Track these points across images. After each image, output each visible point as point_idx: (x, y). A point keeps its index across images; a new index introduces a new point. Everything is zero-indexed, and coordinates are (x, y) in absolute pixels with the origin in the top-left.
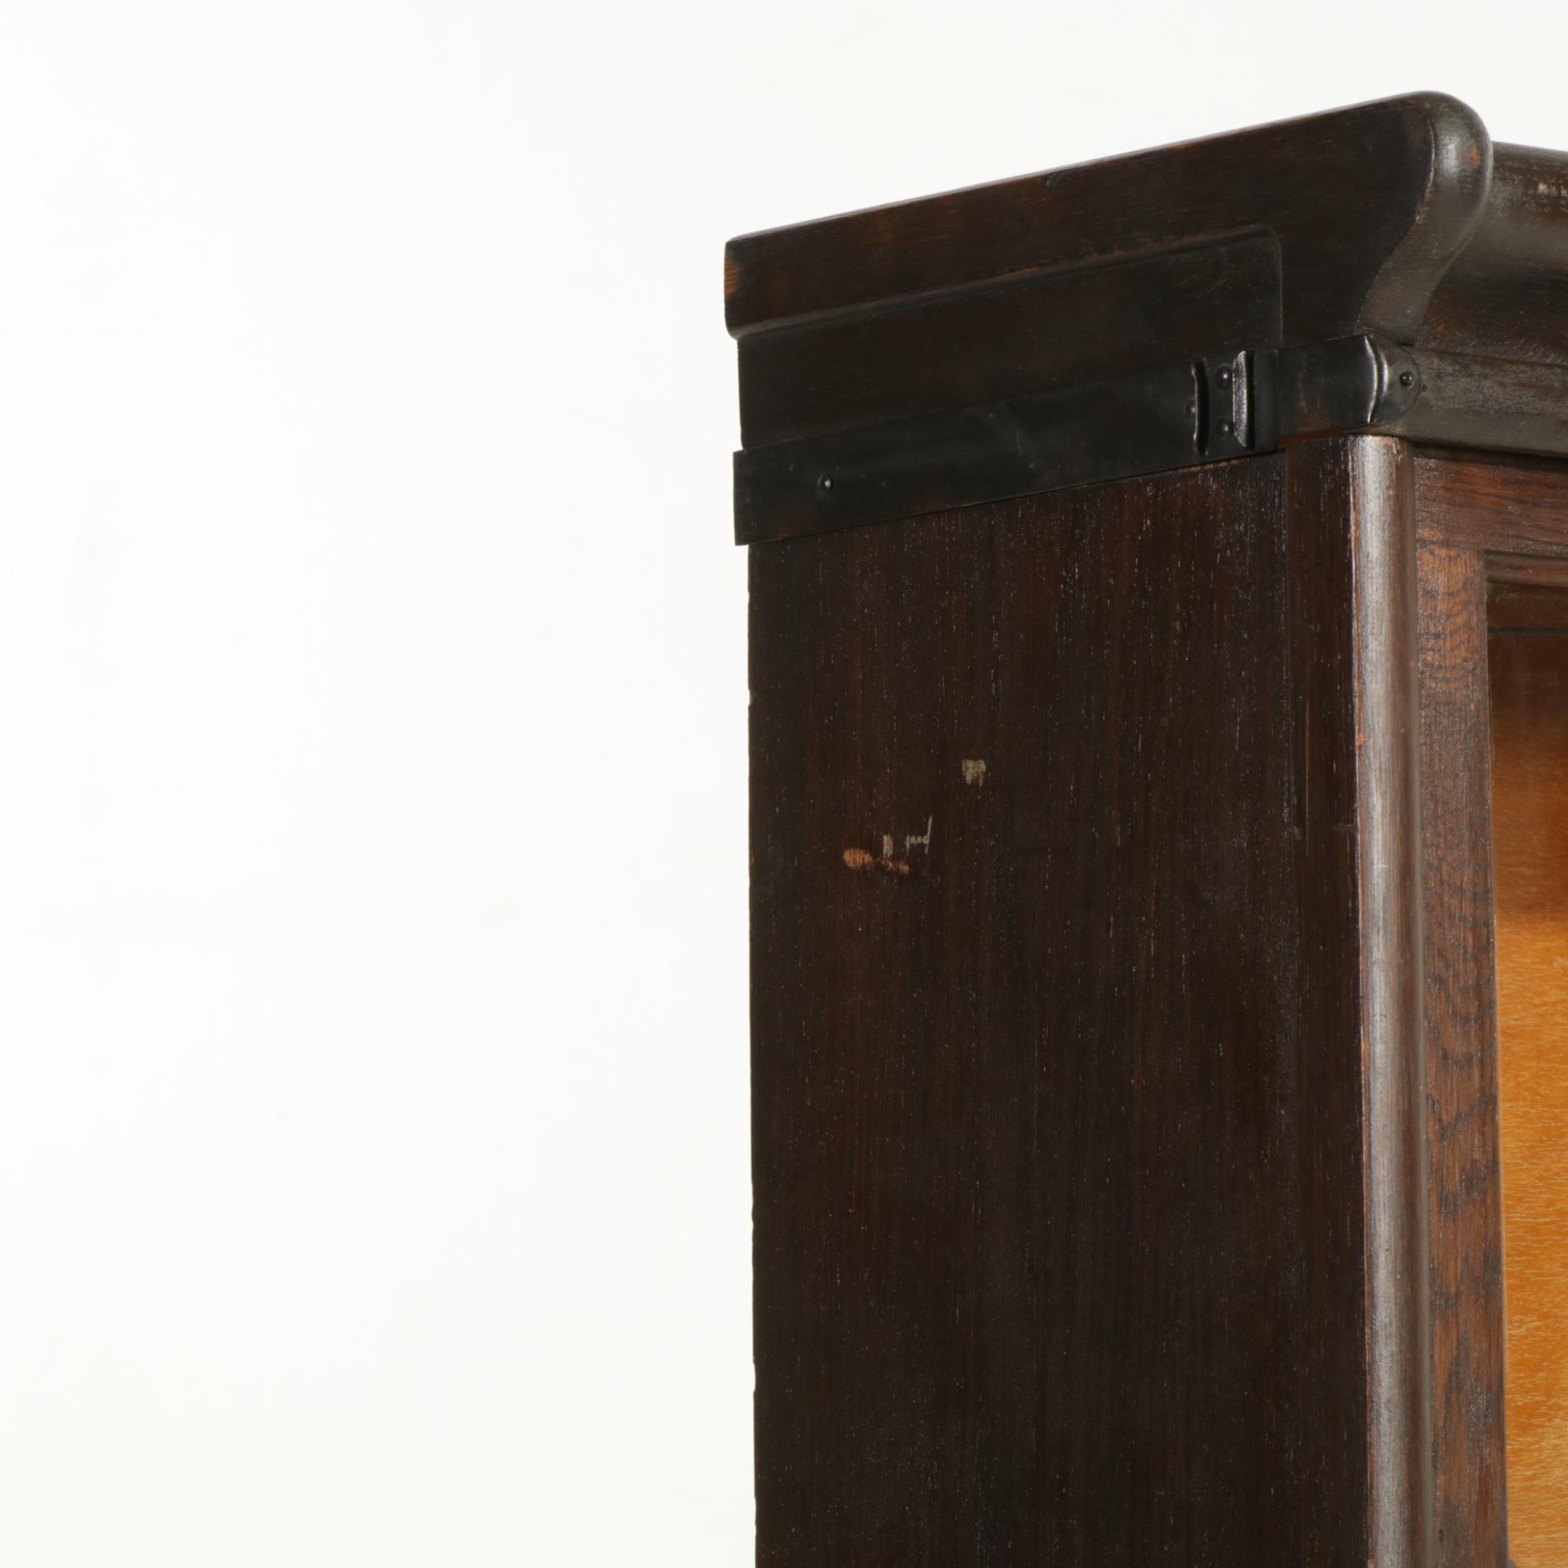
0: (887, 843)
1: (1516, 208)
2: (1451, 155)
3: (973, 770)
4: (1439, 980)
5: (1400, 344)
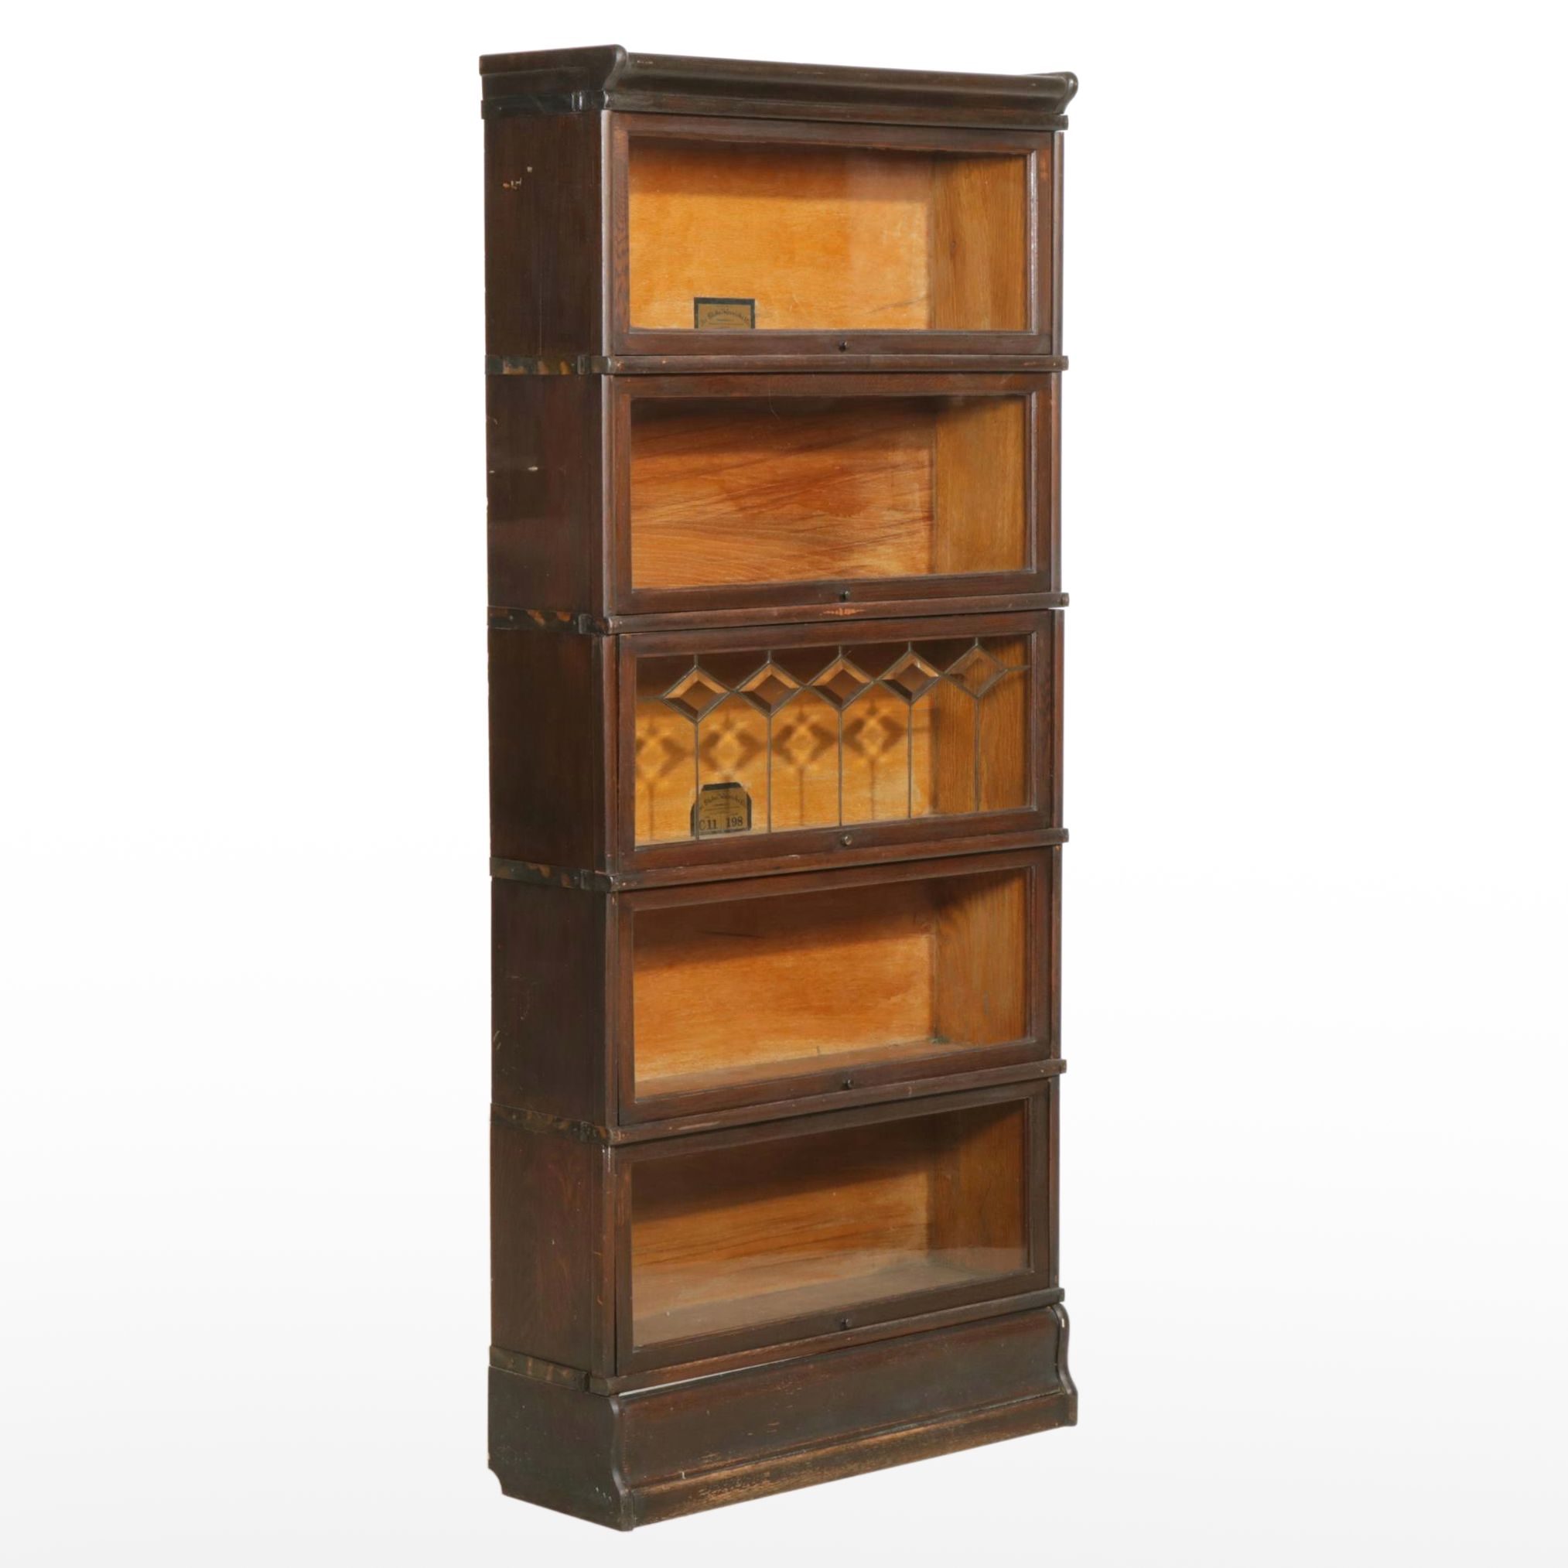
0: (512, 183)
1: (633, 66)
2: (619, 56)
3: (529, 169)
4: (617, 214)
5: (609, 92)
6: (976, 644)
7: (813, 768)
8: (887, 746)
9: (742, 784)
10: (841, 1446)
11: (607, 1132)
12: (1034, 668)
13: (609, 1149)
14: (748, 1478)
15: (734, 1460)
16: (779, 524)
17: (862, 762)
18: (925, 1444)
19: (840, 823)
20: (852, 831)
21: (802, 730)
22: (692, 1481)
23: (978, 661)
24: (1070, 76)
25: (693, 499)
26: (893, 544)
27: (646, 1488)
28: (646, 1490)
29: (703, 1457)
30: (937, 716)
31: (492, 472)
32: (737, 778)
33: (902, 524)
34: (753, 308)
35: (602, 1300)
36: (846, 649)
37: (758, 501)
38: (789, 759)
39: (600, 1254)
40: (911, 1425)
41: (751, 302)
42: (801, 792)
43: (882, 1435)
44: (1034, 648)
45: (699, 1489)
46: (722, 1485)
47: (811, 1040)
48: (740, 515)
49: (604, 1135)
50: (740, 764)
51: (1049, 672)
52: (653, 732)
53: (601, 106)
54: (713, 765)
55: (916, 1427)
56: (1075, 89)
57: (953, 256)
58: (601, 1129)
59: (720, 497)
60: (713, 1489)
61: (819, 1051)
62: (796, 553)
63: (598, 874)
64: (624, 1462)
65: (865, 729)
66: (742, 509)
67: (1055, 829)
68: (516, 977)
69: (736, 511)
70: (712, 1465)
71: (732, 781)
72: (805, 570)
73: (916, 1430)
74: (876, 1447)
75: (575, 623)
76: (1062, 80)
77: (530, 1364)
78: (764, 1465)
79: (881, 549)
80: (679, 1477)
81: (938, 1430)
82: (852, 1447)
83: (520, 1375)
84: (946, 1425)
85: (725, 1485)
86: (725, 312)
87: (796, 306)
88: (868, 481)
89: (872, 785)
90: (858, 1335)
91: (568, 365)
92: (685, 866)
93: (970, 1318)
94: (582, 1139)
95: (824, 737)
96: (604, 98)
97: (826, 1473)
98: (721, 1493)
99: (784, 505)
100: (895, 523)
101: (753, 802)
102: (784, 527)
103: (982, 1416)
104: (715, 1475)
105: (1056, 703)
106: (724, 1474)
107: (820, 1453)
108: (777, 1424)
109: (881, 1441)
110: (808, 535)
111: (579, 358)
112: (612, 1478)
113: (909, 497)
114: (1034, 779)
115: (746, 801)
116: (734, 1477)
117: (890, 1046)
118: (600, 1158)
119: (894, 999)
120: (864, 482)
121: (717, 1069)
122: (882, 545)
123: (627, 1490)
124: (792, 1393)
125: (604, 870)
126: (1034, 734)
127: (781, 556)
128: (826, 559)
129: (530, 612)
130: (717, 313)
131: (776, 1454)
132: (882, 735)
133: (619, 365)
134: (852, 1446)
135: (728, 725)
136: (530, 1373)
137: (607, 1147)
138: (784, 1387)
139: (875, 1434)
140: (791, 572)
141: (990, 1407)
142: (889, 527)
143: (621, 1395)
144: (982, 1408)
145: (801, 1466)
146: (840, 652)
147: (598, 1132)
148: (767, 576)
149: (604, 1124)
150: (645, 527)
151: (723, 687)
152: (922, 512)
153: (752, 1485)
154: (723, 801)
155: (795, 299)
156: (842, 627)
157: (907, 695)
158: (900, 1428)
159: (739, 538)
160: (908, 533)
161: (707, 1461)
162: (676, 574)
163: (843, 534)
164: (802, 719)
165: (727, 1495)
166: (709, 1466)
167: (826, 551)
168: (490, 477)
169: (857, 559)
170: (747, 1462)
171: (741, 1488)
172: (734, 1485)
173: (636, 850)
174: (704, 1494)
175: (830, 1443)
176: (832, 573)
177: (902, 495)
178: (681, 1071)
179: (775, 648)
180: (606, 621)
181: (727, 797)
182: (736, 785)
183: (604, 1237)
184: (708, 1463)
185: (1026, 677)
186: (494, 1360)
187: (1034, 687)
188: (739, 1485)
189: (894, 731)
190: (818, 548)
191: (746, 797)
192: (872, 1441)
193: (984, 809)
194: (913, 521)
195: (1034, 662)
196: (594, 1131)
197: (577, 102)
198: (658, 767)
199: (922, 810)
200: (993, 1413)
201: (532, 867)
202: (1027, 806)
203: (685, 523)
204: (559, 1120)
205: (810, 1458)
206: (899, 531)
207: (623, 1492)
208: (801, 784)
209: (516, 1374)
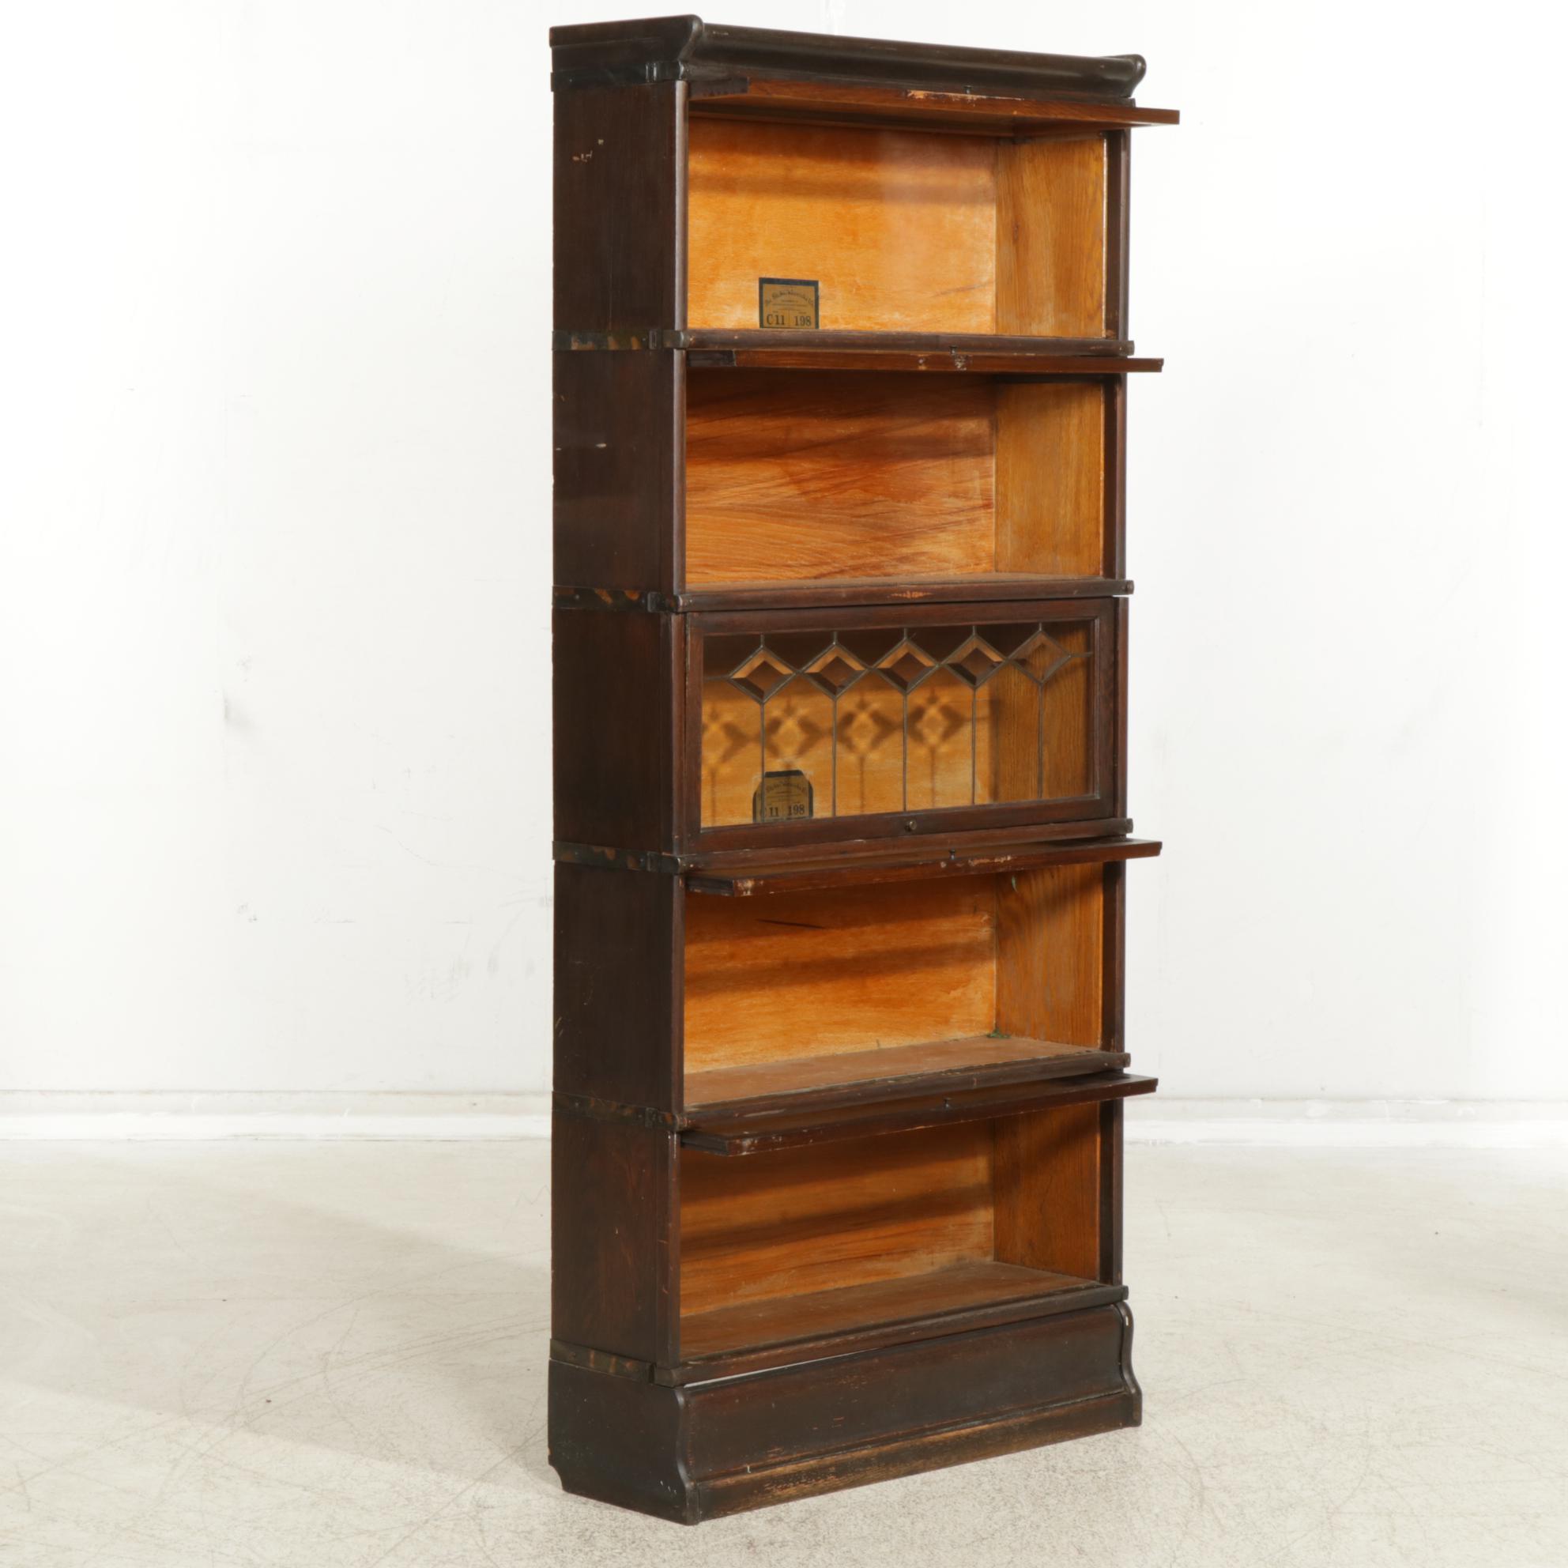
0: (582, 156)
1: (709, 37)
2: (695, 27)
3: (601, 142)
5: (685, 62)
6: (1040, 629)
7: (874, 757)
8: (946, 736)
9: (804, 772)
10: (906, 1442)
11: (674, 1118)
12: (1097, 654)
13: (675, 1136)
14: (813, 1474)
15: (799, 1455)
16: (842, 509)
17: (922, 752)
18: (989, 1442)
19: (905, 809)
20: (918, 816)
21: (863, 718)
22: (758, 1475)
23: (1043, 647)
24: (1139, 58)
25: (757, 481)
26: (954, 531)
27: (712, 1481)
28: (711, 1483)
29: (769, 1451)
30: (997, 706)
31: (559, 449)
32: (799, 765)
33: (963, 511)
34: (817, 290)
35: (666, 1289)
36: (911, 631)
37: (822, 484)
38: (850, 746)
39: (665, 1242)
40: (976, 1422)
41: (815, 284)
42: (862, 781)
43: (947, 1432)
44: (1097, 635)
45: (766, 1484)
46: (786, 1479)
47: (870, 1034)
48: (803, 499)
49: (670, 1121)
50: (802, 751)
51: (1113, 659)
52: (715, 716)
53: (676, 77)
54: (775, 752)
55: (980, 1425)
56: (1142, 72)
57: (1016, 241)
58: (667, 1114)
59: (783, 481)
60: (778, 1484)
61: (879, 1045)
62: (858, 538)
63: (665, 856)
64: (689, 1455)
65: (926, 717)
66: (805, 493)
67: (1119, 819)
68: (579, 962)
69: (799, 494)
70: (778, 1460)
71: (794, 769)
72: (866, 556)
73: (981, 1427)
74: (941, 1444)
75: (643, 601)
76: (1129, 63)
77: (592, 1356)
78: (828, 1460)
79: (942, 536)
80: (744, 1471)
81: (1003, 1428)
82: (918, 1444)
83: (583, 1368)
84: (1011, 1422)
85: (791, 1480)
86: (789, 293)
87: (859, 288)
88: (929, 468)
89: (933, 774)
90: (923, 1329)
91: (640, 340)
92: (751, 848)
93: (1035, 1315)
94: (647, 1125)
95: (884, 725)
96: (679, 69)
97: (891, 1469)
98: (786, 1488)
99: (846, 490)
100: (955, 510)
101: (814, 790)
102: (847, 511)
103: (1047, 1414)
104: (780, 1470)
105: (1120, 690)
106: (789, 1469)
107: (886, 1448)
108: (842, 1418)
109: (946, 1438)
110: (871, 520)
111: (651, 332)
112: (678, 1472)
113: (970, 485)
114: (1097, 768)
115: (807, 789)
116: (800, 1472)
117: (951, 1041)
118: (665, 1146)
119: (954, 994)
120: (925, 469)
121: (777, 1061)
122: (942, 532)
123: (692, 1484)
124: (856, 1388)
125: (671, 851)
126: (1097, 722)
127: (843, 541)
128: (888, 545)
129: (597, 591)
130: (782, 294)
131: (841, 1449)
132: (942, 723)
133: (691, 339)
134: (917, 1442)
135: (789, 711)
136: (592, 1365)
137: (672, 1133)
138: (849, 1381)
139: (939, 1431)
140: (853, 558)
141: (1055, 1405)
142: (950, 514)
143: (688, 1386)
144: (1046, 1407)
145: (866, 1462)
146: (905, 634)
147: (664, 1118)
148: (829, 561)
149: (669, 1110)
150: (707, 508)
151: (790, 668)
152: (982, 499)
153: (817, 1480)
154: (784, 788)
155: (858, 281)
156: (907, 609)
157: (972, 680)
158: (965, 1424)
159: (802, 522)
160: (968, 520)
161: (772, 1455)
162: (739, 557)
163: (904, 520)
164: (863, 706)
165: (792, 1490)
166: (773, 1461)
167: (888, 537)
168: (555, 454)
169: (918, 545)
170: (812, 1456)
171: (806, 1483)
172: (799, 1480)
173: (701, 832)
174: (769, 1488)
175: (895, 1439)
176: (894, 559)
177: (961, 482)
178: (743, 1063)
179: (841, 629)
180: (676, 599)
181: (788, 784)
182: (798, 773)
183: (670, 1225)
184: (774, 1458)
185: (1088, 664)
186: (554, 1353)
187: (1097, 674)
188: (805, 1480)
189: (954, 720)
190: (880, 534)
191: (807, 787)
192: (937, 1438)
193: (1046, 797)
194: (973, 508)
195: (1097, 649)
196: (660, 1118)
197: (651, 72)
198: (720, 751)
199: (983, 798)
200: (1057, 1411)
201: (597, 849)
202: (1090, 794)
203: (748, 505)
204: (623, 1107)
205: (875, 1454)
206: (961, 519)
207: (688, 1485)
208: (862, 773)
209: (577, 1367)
